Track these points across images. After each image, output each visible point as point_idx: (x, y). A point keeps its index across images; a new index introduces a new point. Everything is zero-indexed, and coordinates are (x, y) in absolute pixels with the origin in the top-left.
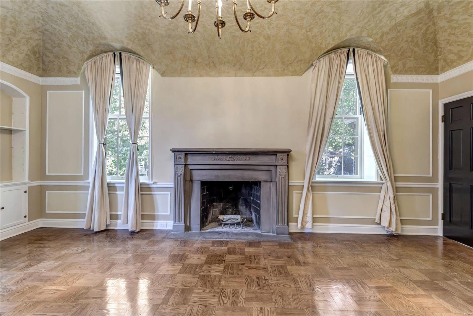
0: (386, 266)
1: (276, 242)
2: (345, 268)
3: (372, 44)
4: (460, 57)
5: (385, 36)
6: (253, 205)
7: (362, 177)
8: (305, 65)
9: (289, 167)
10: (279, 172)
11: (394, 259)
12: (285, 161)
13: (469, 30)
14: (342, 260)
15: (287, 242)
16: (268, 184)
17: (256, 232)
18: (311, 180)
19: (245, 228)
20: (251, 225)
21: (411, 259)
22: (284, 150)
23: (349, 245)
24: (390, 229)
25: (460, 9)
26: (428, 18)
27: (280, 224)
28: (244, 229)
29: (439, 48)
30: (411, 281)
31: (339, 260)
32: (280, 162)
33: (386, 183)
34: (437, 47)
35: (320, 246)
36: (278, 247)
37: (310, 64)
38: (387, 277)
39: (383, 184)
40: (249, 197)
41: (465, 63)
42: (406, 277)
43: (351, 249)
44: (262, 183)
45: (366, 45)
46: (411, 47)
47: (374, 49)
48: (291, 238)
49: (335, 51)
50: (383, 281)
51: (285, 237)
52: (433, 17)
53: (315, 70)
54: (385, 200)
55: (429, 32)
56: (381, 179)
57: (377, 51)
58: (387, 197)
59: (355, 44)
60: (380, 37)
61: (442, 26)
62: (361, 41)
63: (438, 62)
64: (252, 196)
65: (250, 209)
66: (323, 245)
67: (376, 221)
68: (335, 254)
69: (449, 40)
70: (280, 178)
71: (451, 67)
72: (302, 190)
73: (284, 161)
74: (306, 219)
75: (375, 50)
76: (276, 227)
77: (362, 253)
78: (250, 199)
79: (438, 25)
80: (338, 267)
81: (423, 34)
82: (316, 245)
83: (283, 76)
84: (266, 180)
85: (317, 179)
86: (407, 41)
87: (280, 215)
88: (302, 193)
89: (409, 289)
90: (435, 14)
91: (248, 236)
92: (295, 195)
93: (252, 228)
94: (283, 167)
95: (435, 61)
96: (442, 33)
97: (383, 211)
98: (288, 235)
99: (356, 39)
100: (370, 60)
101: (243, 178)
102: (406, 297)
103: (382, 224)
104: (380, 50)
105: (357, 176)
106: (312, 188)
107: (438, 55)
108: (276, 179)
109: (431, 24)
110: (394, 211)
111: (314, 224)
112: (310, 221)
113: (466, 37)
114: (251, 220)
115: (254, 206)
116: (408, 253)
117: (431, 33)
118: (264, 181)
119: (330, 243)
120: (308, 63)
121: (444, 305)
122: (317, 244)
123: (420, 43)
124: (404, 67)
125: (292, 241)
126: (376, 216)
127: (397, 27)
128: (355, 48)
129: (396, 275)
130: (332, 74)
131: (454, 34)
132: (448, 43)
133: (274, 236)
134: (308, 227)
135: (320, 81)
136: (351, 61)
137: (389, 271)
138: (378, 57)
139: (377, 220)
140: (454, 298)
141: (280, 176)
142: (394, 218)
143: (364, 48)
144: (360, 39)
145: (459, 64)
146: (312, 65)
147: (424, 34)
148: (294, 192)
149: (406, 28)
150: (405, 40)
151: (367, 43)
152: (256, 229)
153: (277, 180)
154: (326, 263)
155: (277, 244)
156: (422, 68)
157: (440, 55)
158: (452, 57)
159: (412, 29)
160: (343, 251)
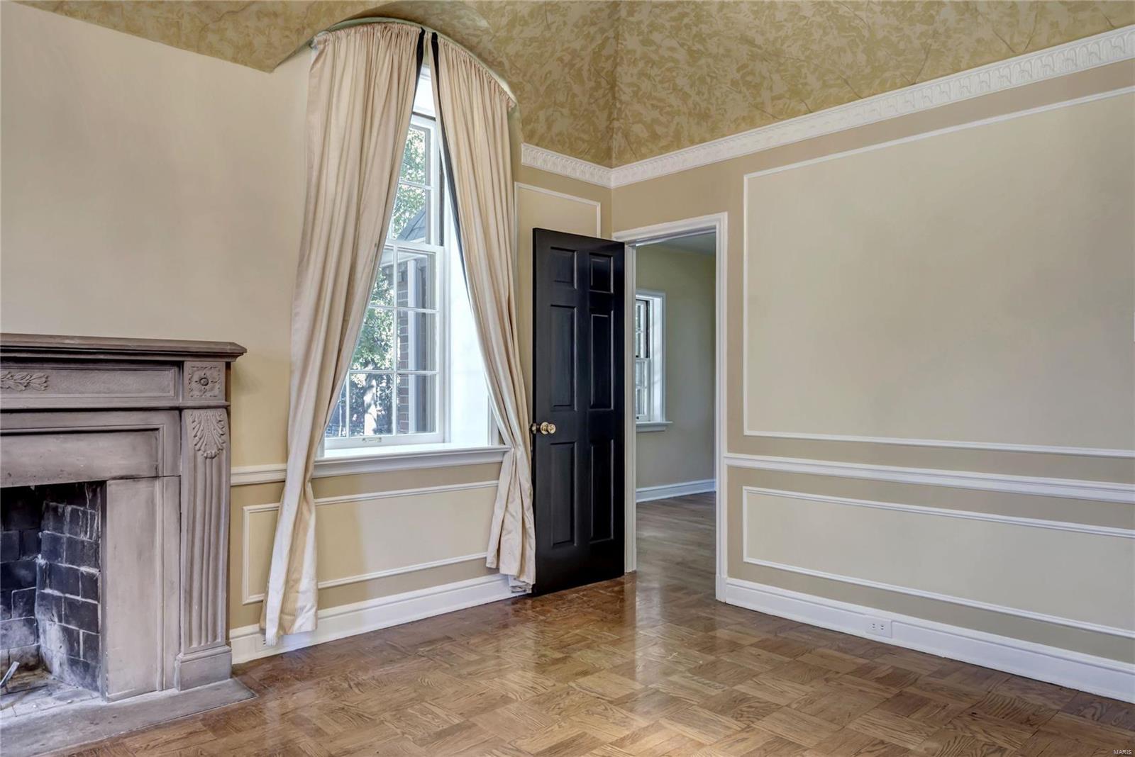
0: (549, 683)
1: (192, 718)
2: (459, 728)
3: (485, 38)
4: (655, 137)
5: (518, 28)
6: (48, 591)
7: (447, 439)
8: (287, 36)
9: (232, 411)
10: (195, 436)
11: (560, 659)
12: (218, 389)
13: (675, 77)
14: (438, 706)
15: (235, 705)
16: (142, 486)
17: (77, 705)
18: (313, 459)
19: (12, 705)
20: (42, 682)
21: (589, 647)
22: (217, 349)
23: (437, 655)
24: (522, 579)
25: (669, 21)
26: (610, 16)
27: (195, 645)
28: (10, 708)
29: (617, 101)
30: (611, 702)
31: (431, 707)
32: (196, 393)
33: (513, 449)
34: (614, 98)
35: (358, 685)
36: (209, 736)
37: (303, 41)
38: (562, 712)
39: (504, 453)
40: (26, 558)
41: (662, 154)
42: (598, 698)
43: (447, 666)
44: (112, 488)
45: (468, 34)
46: (568, 80)
47: (486, 55)
48: (244, 688)
49: (384, 23)
50: (560, 727)
51: (217, 688)
52: (618, 19)
53: (319, 65)
54: (510, 500)
55: (604, 52)
56: (502, 441)
57: (492, 62)
58: (515, 489)
59: (441, 23)
60: (507, 25)
61: (630, 47)
62: (460, 18)
63: (612, 136)
64: (39, 552)
65: (31, 612)
66: (363, 677)
67: (488, 565)
68: (414, 695)
69: (639, 88)
70: (200, 459)
71: (637, 156)
72: (279, 496)
73: (212, 389)
74: (296, 601)
75: (490, 59)
76: (174, 661)
77: (479, 667)
78: (31, 566)
79: (624, 43)
80: (439, 729)
81: (594, 53)
82: (345, 685)
83: (199, 51)
84: (134, 473)
85: (330, 454)
86: (561, 59)
87: (195, 607)
88: (276, 511)
89: (617, 725)
90: (623, 13)
91: (44, 733)
92: (251, 517)
93: (50, 695)
94: (210, 413)
95: (608, 132)
96: (629, 65)
97: (504, 533)
98: (229, 680)
99: (447, 7)
100: (476, 83)
101: (10, 475)
102: (621, 748)
103: (503, 570)
104: (501, 64)
105: (434, 433)
106: (313, 487)
107: (614, 119)
108: (175, 466)
109: (611, 33)
110: (530, 528)
111: (319, 612)
112: (308, 607)
113: (669, 92)
114: (32, 662)
115: (57, 593)
116: (577, 635)
117: (608, 58)
118: (122, 478)
119: (383, 664)
120: (299, 31)
121: (688, 735)
122: (346, 679)
123: (585, 74)
124: (549, 128)
125: (253, 696)
126: (486, 549)
127: (548, 14)
128: (438, 33)
129: (577, 699)
130: (376, 97)
131: (649, 77)
132: (635, 94)
133: (173, 698)
134: (304, 629)
135: (338, 108)
136: (427, 71)
137: (561, 696)
138: (496, 82)
139: (491, 563)
140: (695, 711)
141: (201, 452)
142: (530, 546)
143: (461, 43)
144: (458, 13)
145: (652, 153)
146: (309, 44)
147: (597, 55)
148: (245, 508)
149: (565, 23)
150: (558, 54)
151: (471, 31)
152: (77, 694)
153: (184, 469)
154: (399, 731)
155: (199, 725)
156: (584, 141)
157: (618, 120)
158: (638, 129)
159: (576, 30)
160: (429, 678)
